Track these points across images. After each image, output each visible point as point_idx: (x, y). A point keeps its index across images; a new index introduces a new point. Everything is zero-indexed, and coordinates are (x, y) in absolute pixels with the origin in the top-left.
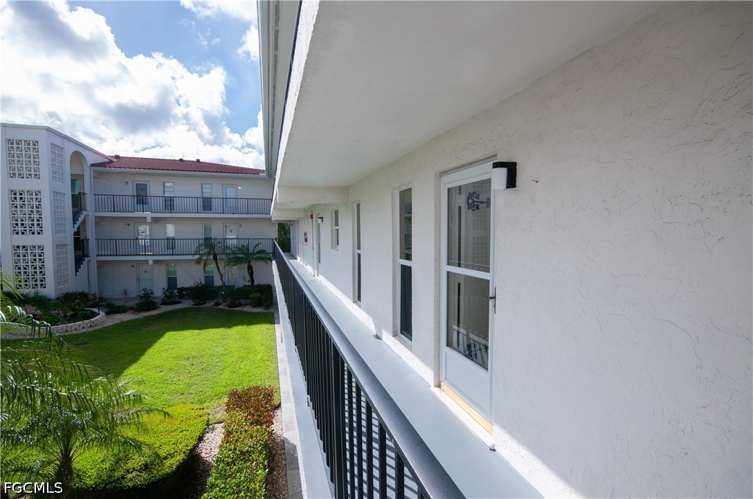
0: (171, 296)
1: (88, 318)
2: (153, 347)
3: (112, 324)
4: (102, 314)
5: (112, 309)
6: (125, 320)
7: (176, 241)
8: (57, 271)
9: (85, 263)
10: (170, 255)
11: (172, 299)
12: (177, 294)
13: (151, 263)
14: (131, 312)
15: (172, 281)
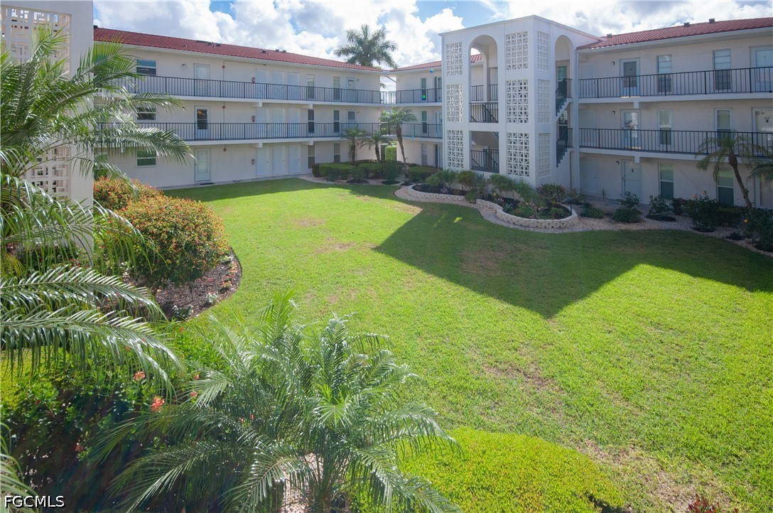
0: (662, 208)
1: (559, 216)
2: (613, 282)
3: (581, 230)
4: (574, 214)
5: (588, 212)
6: (597, 228)
7: (672, 133)
8: (538, 161)
9: (567, 154)
10: (663, 152)
11: (664, 213)
12: (672, 207)
13: (637, 160)
14: (607, 219)
15: (666, 188)
